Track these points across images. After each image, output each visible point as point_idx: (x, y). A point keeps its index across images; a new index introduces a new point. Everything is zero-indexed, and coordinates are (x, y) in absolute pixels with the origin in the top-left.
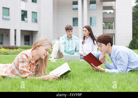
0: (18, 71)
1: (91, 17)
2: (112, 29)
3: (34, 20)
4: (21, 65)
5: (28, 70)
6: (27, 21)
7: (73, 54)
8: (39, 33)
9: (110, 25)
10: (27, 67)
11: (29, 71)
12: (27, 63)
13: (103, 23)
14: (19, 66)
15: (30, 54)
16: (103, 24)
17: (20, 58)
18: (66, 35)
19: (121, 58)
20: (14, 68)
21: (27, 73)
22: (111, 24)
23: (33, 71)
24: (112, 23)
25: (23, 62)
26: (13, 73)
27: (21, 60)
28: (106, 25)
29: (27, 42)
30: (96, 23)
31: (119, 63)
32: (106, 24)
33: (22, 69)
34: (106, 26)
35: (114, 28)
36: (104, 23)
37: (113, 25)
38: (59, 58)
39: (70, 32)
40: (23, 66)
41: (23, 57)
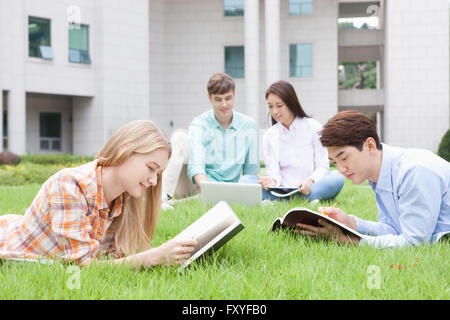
0: (48, 239)
1: (293, 43)
2: (374, 87)
3: (77, 53)
4: (58, 217)
5: (84, 236)
6: (50, 59)
7: (236, 179)
8: (95, 103)
9: (365, 74)
10: (83, 225)
11: (88, 239)
12: (79, 211)
13: (339, 64)
14: (53, 221)
16: (339, 71)
20: (33, 229)
22: (367, 69)
23: (102, 238)
24: (374, 64)
25: (65, 207)
26: (31, 249)
27: (57, 201)
28: (351, 72)
29: (50, 140)
30: (311, 66)
31: (407, 211)
32: (349, 72)
33: (62, 231)
34: (349, 78)
35: (383, 86)
36: (341, 67)
37: (375, 75)
38: (185, 197)
39: (220, 100)
40: (65, 221)
41: (64, 189)
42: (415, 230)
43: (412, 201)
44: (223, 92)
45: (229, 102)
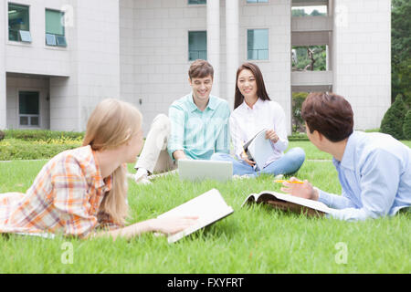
0: (49, 215)
1: (250, 28)
2: (323, 69)
3: (54, 37)
6: (29, 42)
9: (315, 57)
10: (84, 203)
12: (82, 190)
13: (292, 48)
15: (87, 160)
16: (292, 54)
17: (60, 175)
18: (189, 97)
19: (375, 170)
21: (82, 223)
22: (317, 52)
24: (324, 48)
25: (69, 186)
26: (33, 223)
28: (302, 55)
29: (29, 116)
30: (267, 49)
33: (67, 208)
34: (300, 60)
36: (294, 51)
37: (324, 57)
39: (199, 83)
40: (68, 198)
41: (68, 169)
42: (374, 205)
43: (373, 180)
44: (202, 76)
45: (208, 85)
